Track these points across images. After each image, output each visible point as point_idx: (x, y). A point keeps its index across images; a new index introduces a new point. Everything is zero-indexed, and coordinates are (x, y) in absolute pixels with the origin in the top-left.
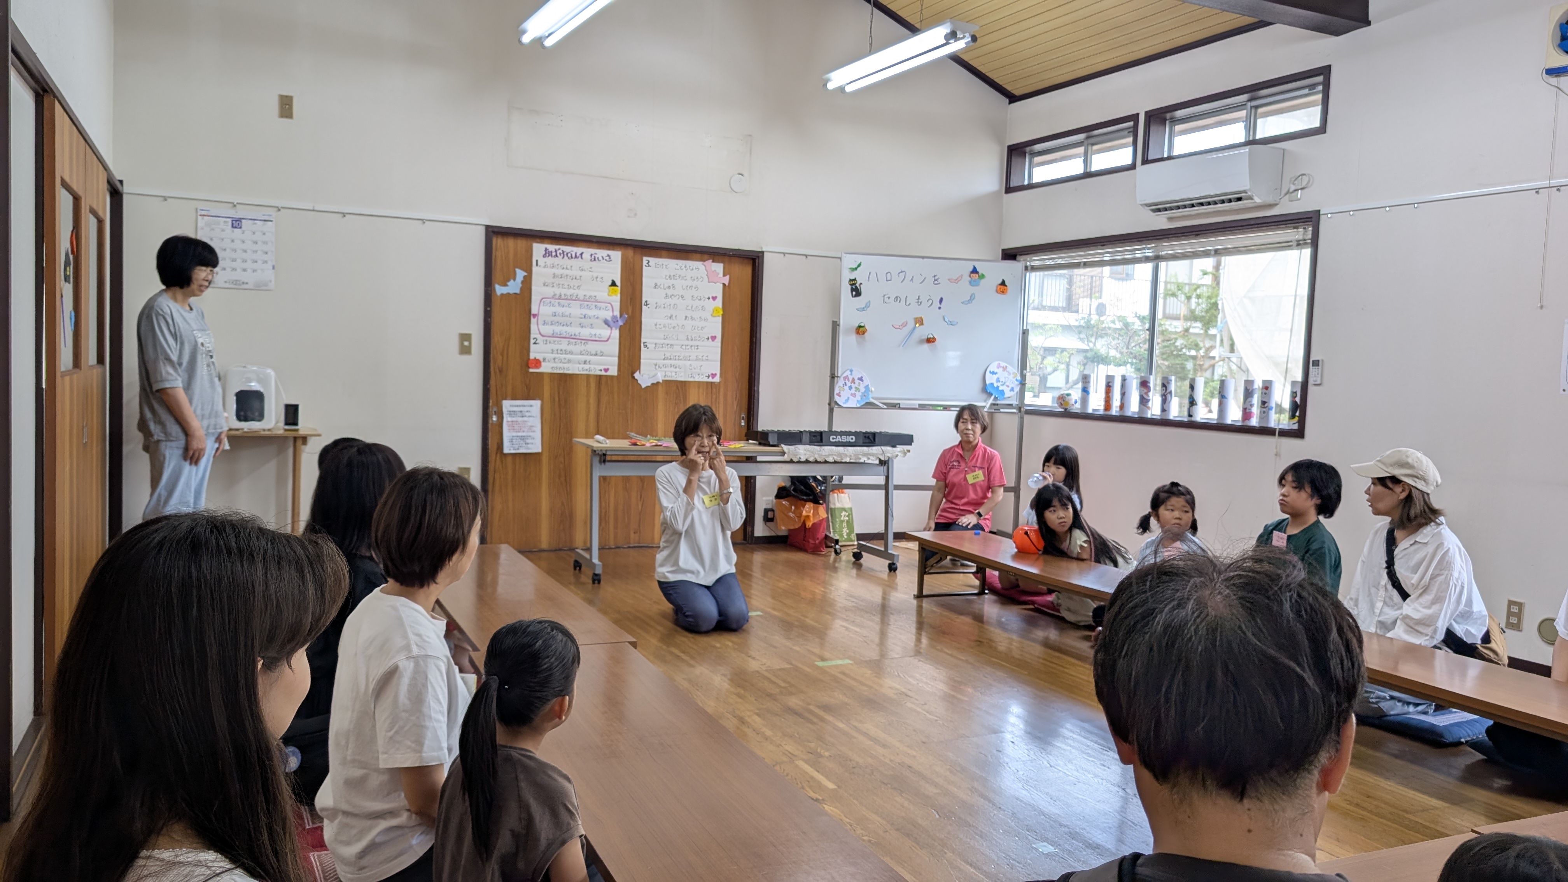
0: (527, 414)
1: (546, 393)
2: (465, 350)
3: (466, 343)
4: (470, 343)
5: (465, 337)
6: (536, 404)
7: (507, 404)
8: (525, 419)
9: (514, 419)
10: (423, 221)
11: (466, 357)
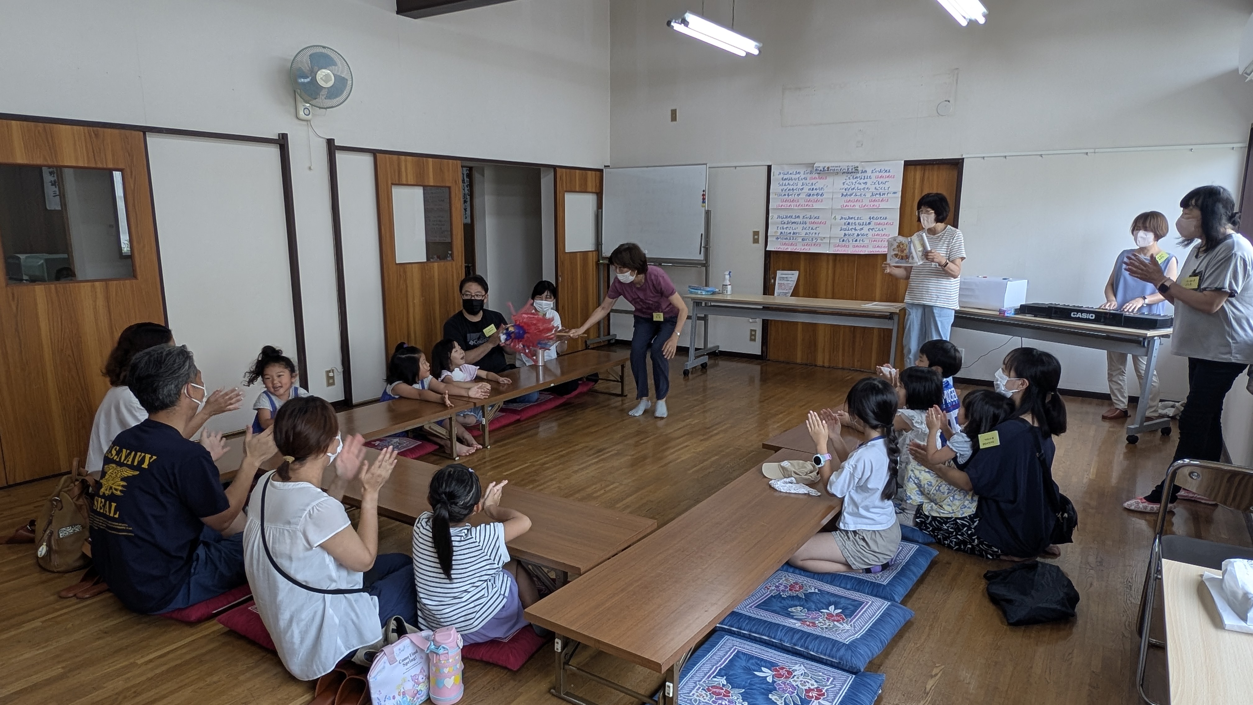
0: (790, 279)
1: (802, 268)
2: (756, 241)
3: (756, 237)
4: (758, 237)
5: (756, 233)
6: (796, 273)
7: (779, 273)
8: (789, 282)
9: (782, 282)
10: (736, 167)
11: (756, 245)
